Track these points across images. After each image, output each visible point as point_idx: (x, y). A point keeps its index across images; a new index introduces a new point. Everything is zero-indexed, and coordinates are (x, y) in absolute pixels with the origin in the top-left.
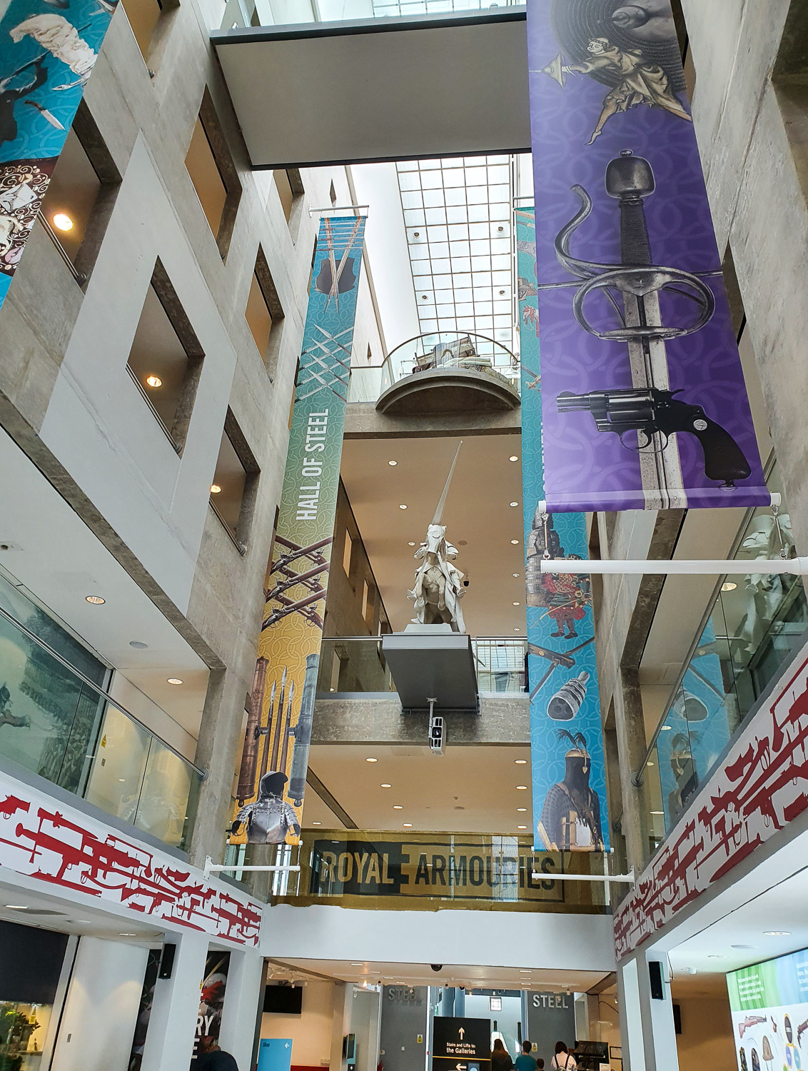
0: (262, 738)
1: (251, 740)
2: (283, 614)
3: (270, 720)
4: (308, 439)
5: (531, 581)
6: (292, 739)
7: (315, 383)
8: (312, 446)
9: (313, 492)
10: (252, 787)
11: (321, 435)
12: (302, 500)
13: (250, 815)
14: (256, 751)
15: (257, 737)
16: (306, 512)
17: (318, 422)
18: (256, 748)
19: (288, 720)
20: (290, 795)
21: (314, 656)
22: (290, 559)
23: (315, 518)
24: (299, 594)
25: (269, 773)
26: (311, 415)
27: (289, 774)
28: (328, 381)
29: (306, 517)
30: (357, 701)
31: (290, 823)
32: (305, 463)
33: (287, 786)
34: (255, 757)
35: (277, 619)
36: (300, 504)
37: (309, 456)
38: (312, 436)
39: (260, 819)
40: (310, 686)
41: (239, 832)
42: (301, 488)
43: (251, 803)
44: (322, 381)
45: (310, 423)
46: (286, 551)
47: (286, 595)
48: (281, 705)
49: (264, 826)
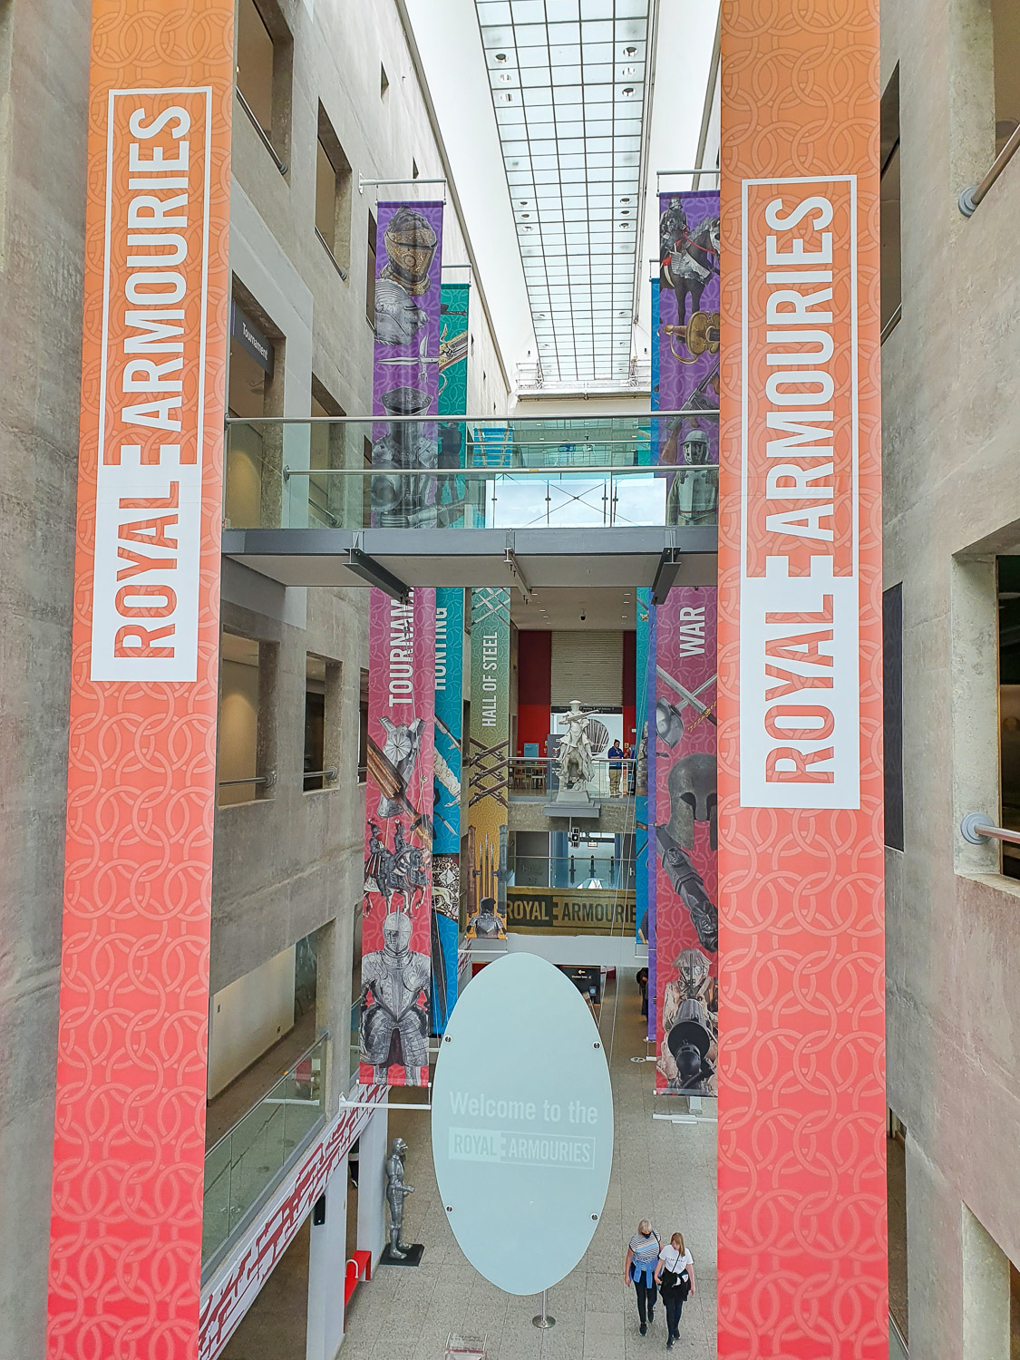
0: (478, 877)
1: (472, 878)
2: (480, 797)
3: (481, 866)
4: (485, 659)
5: (639, 778)
6: (496, 879)
7: (484, 608)
8: (488, 665)
9: (492, 704)
10: (475, 906)
11: (494, 656)
12: (485, 710)
13: (476, 922)
14: (475, 886)
15: (474, 876)
16: (489, 720)
17: (490, 644)
18: (475, 882)
19: (492, 867)
20: (498, 911)
21: (504, 826)
22: (482, 756)
23: (494, 725)
24: (490, 782)
25: (484, 898)
26: (485, 637)
27: (496, 899)
28: (495, 606)
29: (489, 724)
30: (519, 803)
31: (500, 927)
32: (484, 680)
33: (496, 906)
34: (475, 888)
35: (477, 800)
36: (484, 714)
37: (487, 673)
38: (487, 656)
39: (483, 925)
40: (503, 846)
41: (471, 931)
42: (484, 700)
43: (476, 916)
44: (490, 606)
45: (485, 645)
46: (479, 750)
47: (481, 783)
48: (487, 857)
49: (485, 929)
